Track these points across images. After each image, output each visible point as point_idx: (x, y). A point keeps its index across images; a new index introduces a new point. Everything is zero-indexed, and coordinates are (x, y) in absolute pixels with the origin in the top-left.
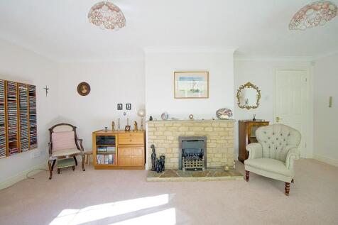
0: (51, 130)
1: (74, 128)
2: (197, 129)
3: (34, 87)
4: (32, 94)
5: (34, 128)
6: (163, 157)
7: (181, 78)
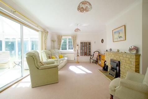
0: (94, 52)
1: (99, 53)
2: (117, 57)
5: (90, 51)
7: (115, 32)
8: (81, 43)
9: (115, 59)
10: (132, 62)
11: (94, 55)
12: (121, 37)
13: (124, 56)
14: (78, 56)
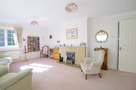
0: (43, 47)
1: (48, 47)
2: (72, 49)
3: (39, 38)
4: (39, 39)
5: (39, 47)
6: (62, 58)
7: (69, 32)
8: (29, 38)
9: (70, 51)
10: (83, 52)
11: (43, 50)
12: (74, 36)
13: (78, 48)
14: (26, 52)
